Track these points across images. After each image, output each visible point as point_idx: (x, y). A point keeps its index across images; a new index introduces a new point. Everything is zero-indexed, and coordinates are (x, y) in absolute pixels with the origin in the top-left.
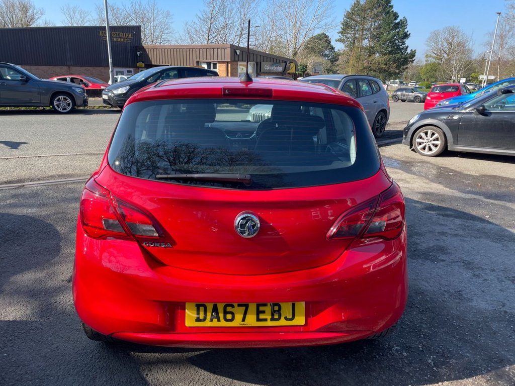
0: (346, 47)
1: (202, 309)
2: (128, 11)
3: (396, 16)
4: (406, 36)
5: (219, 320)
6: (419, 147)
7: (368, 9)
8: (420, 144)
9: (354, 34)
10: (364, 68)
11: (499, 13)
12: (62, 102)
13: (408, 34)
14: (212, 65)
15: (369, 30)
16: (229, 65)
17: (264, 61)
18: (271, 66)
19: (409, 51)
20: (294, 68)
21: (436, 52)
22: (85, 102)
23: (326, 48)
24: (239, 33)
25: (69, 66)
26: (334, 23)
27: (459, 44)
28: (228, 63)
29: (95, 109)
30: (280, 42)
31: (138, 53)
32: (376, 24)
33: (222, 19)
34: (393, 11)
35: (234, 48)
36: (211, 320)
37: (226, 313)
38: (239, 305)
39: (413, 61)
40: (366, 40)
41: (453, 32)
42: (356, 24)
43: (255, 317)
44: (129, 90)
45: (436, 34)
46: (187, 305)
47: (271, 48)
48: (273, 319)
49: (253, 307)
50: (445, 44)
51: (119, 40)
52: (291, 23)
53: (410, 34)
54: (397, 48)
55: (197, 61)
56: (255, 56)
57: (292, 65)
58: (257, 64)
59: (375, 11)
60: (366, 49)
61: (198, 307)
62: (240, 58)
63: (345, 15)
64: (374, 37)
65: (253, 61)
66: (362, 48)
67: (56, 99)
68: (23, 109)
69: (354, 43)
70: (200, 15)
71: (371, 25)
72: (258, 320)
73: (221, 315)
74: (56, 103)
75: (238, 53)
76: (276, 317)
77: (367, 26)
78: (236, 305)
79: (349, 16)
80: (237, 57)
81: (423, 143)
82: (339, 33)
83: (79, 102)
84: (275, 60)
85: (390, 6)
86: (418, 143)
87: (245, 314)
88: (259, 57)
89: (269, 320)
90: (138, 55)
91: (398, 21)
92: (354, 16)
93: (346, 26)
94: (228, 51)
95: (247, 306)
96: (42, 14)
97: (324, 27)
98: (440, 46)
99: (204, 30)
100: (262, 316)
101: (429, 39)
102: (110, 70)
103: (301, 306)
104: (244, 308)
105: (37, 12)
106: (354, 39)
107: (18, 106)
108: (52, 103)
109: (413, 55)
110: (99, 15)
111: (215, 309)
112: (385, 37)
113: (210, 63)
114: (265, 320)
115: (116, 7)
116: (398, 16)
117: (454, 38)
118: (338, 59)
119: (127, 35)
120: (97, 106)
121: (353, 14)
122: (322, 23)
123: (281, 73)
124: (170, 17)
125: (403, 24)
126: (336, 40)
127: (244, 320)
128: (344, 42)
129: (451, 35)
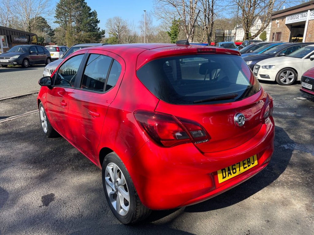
0: (61, 26)
1: (224, 171)
3: (90, 9)
4: (97, 22)
5: (231, 175)
7: (71, 3)
9: (65, 18)
10: (76, 40)
11: (145, 11)
13: (98, 20)
15: (74, 16)
17: (12, 35)
19: (101, 30)
20: (36, 40)
21: (112, 31)
27: (123, 27)
32: (78, 13)
34: (87, 6)
36: (228, 176)
37: (233, 169)
38: (237, 164)
39: (104, 36)
40: (74, 23)
41: (118, 20)
42: (65, 12)
43: (243, 167)
45: (110, 21)
46: (218, 171)
50: (116, 27)
53: (99, 21)
54: (93, 28)
56: (5, 31)
57: (34, 37)
58: (8, 37)
59: (76, 5)
60: (75, 28)
61: (222, 171)
63: (56, 6)
64: (78, 21)
65: (4, 35)
66: (72, 27)
69: (66, 24)
71: (75, 13)
73: (231, 171)
76: (249, 164)
77: (73, 14)
79: (59, 6)
82: (55, 17)
84: (21, 34)
85: (85, 3)
87: (240, 167)
88: (8, 32)
89: (247, 167)
91: (91, 12)
92: (63, 7)
93: (59, 13)
95: (240, 163)
97: (48, 13)
98: (113, 28)
100: (245, 166)
101: (107, 23)
103: (255, 156)
104: (239, 164)
106: (66, 21)
109: (103, 32)
111: (229, 170)
112: (85, 21)
116: (91, 9)
117: (120, 23)
118: (54, 34)
121: (62, 5)
122: (46, 10)
123: (27, 43)
125: (94, 14)
126: (54, 22)
127: (240, 171)
128: (59, 23)
129: (118, 22)
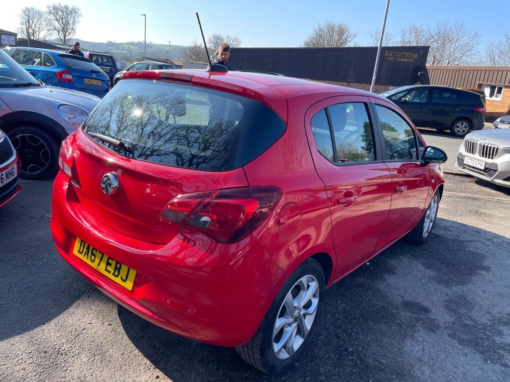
1: (83, 244)
2: (432, 32)
5: (88, 258)
14: (497, 89)
25: (349, 82)
31: (419, 73)
36: (84, 256)
37: (92, 254)
43: (105, 266)
48: (114, 274)
49: (106, 258)
51: (402, 60)
55: (479, 84)
61: (82, 241)
72: (106, 270)
73: (90, 254)
76: (116, 273)
78: (98, 251)
87: (101, 260)
89: (112, 273)
90: (419, 75)
95: (103, 255)
96: (354, 37)
100: (109, 268)
102: (372, 86)
103: (133, 273)
104: (101, 255)
105: (351, 35)
110: (402, 37)
111: (88, 248)
113: (495, 87)
114: (110, 272)
115: (421, 29)
119: (412, 55)
124: (478, 39)
127: (99, 265)
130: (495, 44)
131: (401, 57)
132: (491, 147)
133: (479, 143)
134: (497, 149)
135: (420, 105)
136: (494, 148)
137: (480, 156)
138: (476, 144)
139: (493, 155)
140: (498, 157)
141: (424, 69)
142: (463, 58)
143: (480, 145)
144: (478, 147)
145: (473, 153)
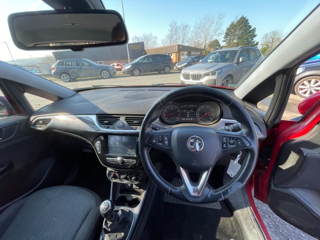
0: (226, 44)
3: (250, 27)
6: (301, 92)
7: (237, 26)
8: (302, 89)
9: (230, 38)
12: (105, 74)
13: (256, 35)
14: (170, 54)
15: (236, 35)
16: (177, 53)
17: (192, 51)
18: (195, 52)
19: (255, 43)
20: (205, 53)
21: (266, 43)
22: (115, 73)
23: (217, 46)
24: (182, 41)
26: (222, 32)
27: (277, 39)
28: (176, 52)
29: (121, 75)
30: (199, 43)
31: (143, 53)
32: (241, 32)
33: (175, 36)
34: (249, 25)
35: (179, 46)
40: (235, 40)
41: (275, 33)
42: (231, 33)
44: (132, 66)
45: (267, 35)
47: (195, 46)
50: (271, 39)
52: (203, 34)
54: (250, 42)
56: (188, 49)
57: (204, 51)
58: (189, 52)
59: (241, 26)
60: (235, 43)
62: (182, 50)
63: (226, 30)
64: (239, 38)
66: (233, 43)
67: (103, 72)
68: (94, 77)
69: (230, 41)
70: (167, 36)
71: (238, 33)
74: (102, 74)
75: (181, 48)
77: (236, 33)
79: (229, 30)
80: (180, 50)
81: (305, 89)
82: (224, 37)
83: (112, 73)
84: (197, 50)
85: (248, 23)
86: (300, 89)
88: (190, 49)
91: (251, 29)
92: (231, 30)
93: (227, 35)
94: (177, 47)
98: (268, 40)
99: (169, 41)
101: (263, 38)
102: (129, 60)
106: (230, 39)
107: (92, 77)
108: (101, 75)
109: (257, 44)
112: (244, 37)
117: (275, 36)
119: (139, 46)
120: (121, 74)
122: (217, 33)
123: (199, 55)
125: (254, 30)
126: (222, 41)
128: (225, 42)
129: (274, 35)
130: (163, 40)
131: (135, 47)
132: (197, 75)
133: (191, 74)
134: (201, 75)
135: (151, 63)
136: (199, 75)
137: (192, 80)
138: (189, 74)
139: (199, 78)
140: (202, 78)
141: (145, 51)
142: (155, 46)
143: (192, 75)
144: (191, 76)
145: (188, 79)
